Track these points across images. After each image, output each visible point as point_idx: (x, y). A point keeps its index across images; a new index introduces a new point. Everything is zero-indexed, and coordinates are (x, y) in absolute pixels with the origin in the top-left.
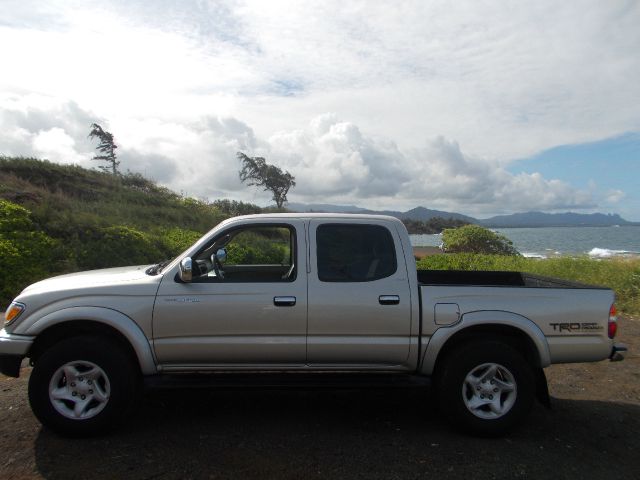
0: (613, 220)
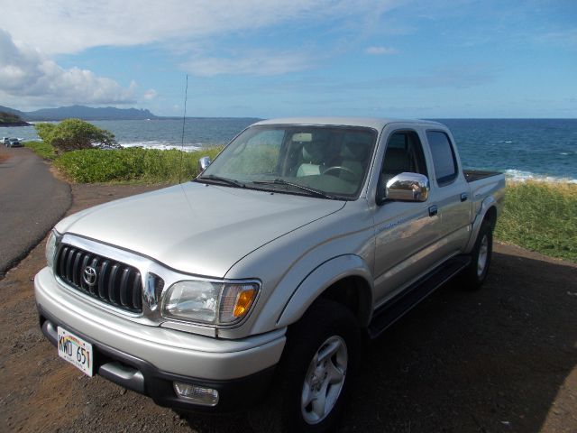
0: (144, 115)
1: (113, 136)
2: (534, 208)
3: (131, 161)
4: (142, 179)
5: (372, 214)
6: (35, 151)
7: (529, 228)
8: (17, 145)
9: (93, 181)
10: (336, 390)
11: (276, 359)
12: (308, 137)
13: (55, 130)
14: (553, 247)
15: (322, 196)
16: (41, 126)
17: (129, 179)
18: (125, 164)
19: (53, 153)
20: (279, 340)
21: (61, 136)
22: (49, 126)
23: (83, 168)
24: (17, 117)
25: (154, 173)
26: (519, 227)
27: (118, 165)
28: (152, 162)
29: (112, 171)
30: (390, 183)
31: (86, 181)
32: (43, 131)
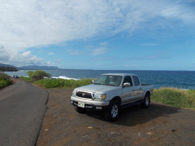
1: (50, 75)
2: (166, 94)
3: (61, 82)
4: (64, 87)
5: (122, 89)
6: (23, 80)
7: (165, 99)
8: (17, 77)
9: (50, 88)
10: (116, 114)
11: (108, 105)
12: (111, 77)
13: (34, 73)
14: (169, 103)
15: (114, 86)
16: (29, 72)
17: (60, 87)
18: (59, 83)
19: (32, 80)
20: (109, 102)
21: (36, 75)
22: (32, 72)
23: (47, 84)
24: (15, 69)
25: (67, 86)
26: (163, 99)
27: (57, 83)
28: (67, 82)
29: (56, 85)
30: (124, 84)
31: (48, 88)
32: (30, 73)
